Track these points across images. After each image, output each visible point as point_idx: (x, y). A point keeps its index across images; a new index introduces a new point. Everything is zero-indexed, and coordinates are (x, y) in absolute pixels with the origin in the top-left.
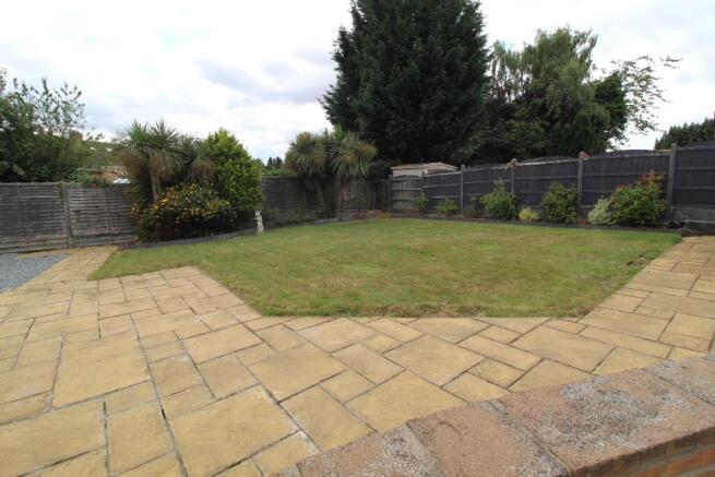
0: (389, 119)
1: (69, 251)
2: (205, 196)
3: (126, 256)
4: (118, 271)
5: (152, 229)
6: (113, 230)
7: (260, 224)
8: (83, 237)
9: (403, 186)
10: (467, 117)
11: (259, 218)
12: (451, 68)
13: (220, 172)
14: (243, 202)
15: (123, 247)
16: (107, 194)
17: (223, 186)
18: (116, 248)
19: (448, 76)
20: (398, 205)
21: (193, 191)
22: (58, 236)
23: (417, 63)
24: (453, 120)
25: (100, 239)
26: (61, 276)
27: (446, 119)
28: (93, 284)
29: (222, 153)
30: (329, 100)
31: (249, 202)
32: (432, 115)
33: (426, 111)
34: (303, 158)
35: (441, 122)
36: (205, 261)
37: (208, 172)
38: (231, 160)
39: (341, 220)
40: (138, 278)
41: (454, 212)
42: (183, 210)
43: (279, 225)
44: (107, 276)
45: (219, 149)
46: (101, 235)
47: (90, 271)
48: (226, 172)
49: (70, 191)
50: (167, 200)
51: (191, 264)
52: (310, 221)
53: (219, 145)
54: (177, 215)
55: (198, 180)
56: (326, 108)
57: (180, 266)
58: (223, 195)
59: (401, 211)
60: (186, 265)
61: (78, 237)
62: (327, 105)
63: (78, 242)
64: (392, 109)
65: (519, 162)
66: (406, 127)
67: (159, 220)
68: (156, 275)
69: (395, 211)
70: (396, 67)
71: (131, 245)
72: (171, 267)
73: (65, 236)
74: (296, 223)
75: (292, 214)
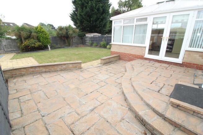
0: (84, 22)
1: (5, 54)
2: (35, 42)
3: (18, 55)
4: (16, 58)
5: (23, 49)
6: (14, 49)
7: (49, 48)
8: (7, 51)
9: (87, 39)
10: (103, 22)
11: (49, 47)
12: (98, 10)
13: (39, 36)
14: (45, 43)
15: (17, 53)
16: (12, 41)
17: (39, 39)
18: (15, 54)
19: (97, 11)
20: (87, 44)
21: (32, 41)
22: (1, 51)
23: (89, 8)
24: (100, 22)
25: (11, 52)
26: (4, 59)
27: (98, 22)
28: (11, 60)
29: (39, 31)
30: (71, 15)
31: (46, 43)
32: (94, 21)
33: (93, 20)
34: (60, 32)
35: (97, 23)
36: (34, 56)
37: (35, 36)
38: (41, 33)
39: (71, 47)
40: (20, 59)
41: (97, 46)
42: (30, 45)
43: (55, 48)
44: (14, 59)
45: (38, 30)
46: (12, 51)
47: (10, 58)
48: (40, 36)
49: (3, 41)
50: (26, 43)
51: (31, 57)
52: (63, 47)
53: (38, 29)
54: (29, 46)
55: (33, 38)
56: (70, 16)
57: (29, 57)
58: (40, 41)
59: (87, 45)
60: (30, 57)
61: (6, 51)
62: (71, 16)
63: (6, 52)
64: (84, 19)
65: (108, 35)
66: (88, 24)
67: (25, 47)
68: (23, 59)
69: (86, 45)
70: (84, 8)
71: (19, 53)
72: (27, 57)
73: (3, 51)
74: (59, 48)
75: (59, 46)
